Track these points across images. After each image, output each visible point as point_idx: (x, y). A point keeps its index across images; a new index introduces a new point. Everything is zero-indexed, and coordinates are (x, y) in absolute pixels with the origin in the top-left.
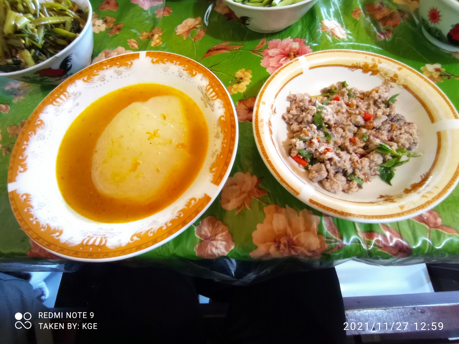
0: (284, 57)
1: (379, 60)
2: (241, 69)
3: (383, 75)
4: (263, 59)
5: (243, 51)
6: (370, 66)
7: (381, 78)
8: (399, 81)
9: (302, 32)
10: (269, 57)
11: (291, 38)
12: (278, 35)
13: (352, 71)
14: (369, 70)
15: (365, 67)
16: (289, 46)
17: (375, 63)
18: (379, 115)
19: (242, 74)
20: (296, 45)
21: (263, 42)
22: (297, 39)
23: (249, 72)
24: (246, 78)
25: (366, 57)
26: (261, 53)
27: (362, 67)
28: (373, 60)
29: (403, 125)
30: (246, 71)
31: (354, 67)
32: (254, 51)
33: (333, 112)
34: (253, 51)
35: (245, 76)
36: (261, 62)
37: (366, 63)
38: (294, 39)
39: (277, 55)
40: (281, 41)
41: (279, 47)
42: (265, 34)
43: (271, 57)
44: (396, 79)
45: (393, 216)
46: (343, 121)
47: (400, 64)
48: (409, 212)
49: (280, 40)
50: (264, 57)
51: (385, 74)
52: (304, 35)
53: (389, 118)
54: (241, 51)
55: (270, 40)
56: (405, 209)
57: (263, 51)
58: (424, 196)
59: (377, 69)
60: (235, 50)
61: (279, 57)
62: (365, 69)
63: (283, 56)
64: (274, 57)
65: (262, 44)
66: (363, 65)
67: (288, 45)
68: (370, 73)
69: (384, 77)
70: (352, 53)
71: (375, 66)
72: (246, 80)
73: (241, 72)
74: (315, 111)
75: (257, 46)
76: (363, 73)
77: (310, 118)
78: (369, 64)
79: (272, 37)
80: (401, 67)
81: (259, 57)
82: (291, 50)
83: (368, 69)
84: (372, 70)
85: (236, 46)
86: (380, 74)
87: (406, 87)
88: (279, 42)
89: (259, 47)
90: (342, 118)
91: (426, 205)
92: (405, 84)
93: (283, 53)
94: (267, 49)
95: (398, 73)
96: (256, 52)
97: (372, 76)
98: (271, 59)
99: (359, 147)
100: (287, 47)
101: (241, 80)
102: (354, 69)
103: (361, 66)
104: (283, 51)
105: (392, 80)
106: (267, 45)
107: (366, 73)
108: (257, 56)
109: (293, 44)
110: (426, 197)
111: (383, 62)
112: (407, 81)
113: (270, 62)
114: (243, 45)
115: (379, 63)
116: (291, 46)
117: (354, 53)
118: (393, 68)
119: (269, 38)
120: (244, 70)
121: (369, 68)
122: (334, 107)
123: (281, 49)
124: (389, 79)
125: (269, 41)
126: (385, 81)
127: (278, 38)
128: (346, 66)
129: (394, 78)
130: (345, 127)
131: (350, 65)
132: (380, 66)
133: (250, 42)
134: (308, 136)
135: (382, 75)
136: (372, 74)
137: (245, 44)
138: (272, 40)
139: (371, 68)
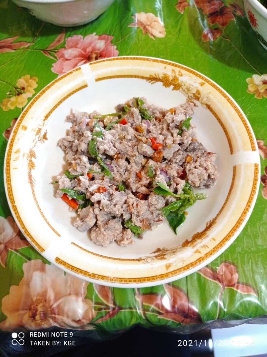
0: (82, 60)
1: (180, 72)
2: (24, 75)
3: (186, 90)
4: (55, 62)
5: (33, 50)
6: (171, 78)
7: (184, 94)
8: (202, 100)
9: (113, 26)
10: (63, 60)
11: (96, 35)
12: (81, 30)
13: (152, 84)
14: (171, 84)
15: (165, 80)
16: (92, 45)
17: (175, 75)
18: (169, 143)
19: (25, 82)
20: (101, 45)
21: (61, 38)
22: (104, 36)
23: (35, 80)
24: (29, 88)
25: (165, 68)
26: (54, 53)
27: (162, 80)
28: (173, 71)
29: (201, 156)
30: (31, 78)
31: (153, 79)
32: (47, 51)
33: (115, 139)
34: (45, 51)
35: (30, 86)
36: (53, 66)
37: (165, 74)
38: (101, 35)
39: (75, 57)
40: (83, 39)
41: (79, 46)
42: (65, 28)
43: (67, 60)
44: (199, 96)
45: (155, 278)
46: (127, 151)
47: (203, 78)
48: (175, 272)
49: (82, 37)
50: (58, 60)
51: (187, 90)
52: (114, 31)
53: (182, 147)
54: (30, 50)
55: (70, 36)
56: (171, 269)
57: (58, 52)
58: (198, 251)
59: (179, 83)
60: (22, 49)
61: (76, 60)
62: (166, 82)
63: (82, 58)
64: (70, 60)
65: (59, 41)
66: (162, 77)
67: (90, 44)
68: (172, 87)
69: (187, 94)
70: (149, 62)
71: (175, 79)
72: (29, 91)
73: (24, 79)
74: (90, 139)
75: (51, 45)
76: (164, 87)
77: (83, 147)
78: (169, 76)
79: (73, 32)
80: (204, 82)
81: (52, 59)
82: (93, 50)
83: (168, 82)
84: (173, 83)
85: (25, 43)
86: (183, 89)
87: (209, 107)
88: (81, 39)
89: (53, 46)
90: (126, 147)
91: (197, 262)
92: (208, 103)
93: (83, 54)
94: (64, 49)
95: (201, 89)
96: (49, 52)
97: (175, 91)
98: (67, 62)
99: (142, 185)
100: (88, 47)
101: (22, 91)
102: (153, 81)
103: (161, 78)
104: (83, 52)
105: (195, 97)
106: (65, 43)
107: (167, 86)
108: (49, 58)
109: (98, 43)
110: (200, 252)
111: (184, 75)
112: (209, 100)
113: (64, 67)
114: (33, 43)
115: (179, 75)
116: (95, 45)
117: (152, 62)
118: (195, 82)
119: (69, 33)
120: (29, 76)
121: (170, 81)
122: (117, 132)
123: (81, 50)
124: (192, 96)
125: (68, 37)
126: (189, 98)
127: (81, 34)
128: (143, 78)
129: (197, 95)
130: (131, 158)
131: (148, 76)
132: (181, 79)
133: (44, 38)
134: (77, 171)
135: (184, 90)
136: (174, 89)
137: (36, 42)
138: (71, 37)
139: (171, 81)
